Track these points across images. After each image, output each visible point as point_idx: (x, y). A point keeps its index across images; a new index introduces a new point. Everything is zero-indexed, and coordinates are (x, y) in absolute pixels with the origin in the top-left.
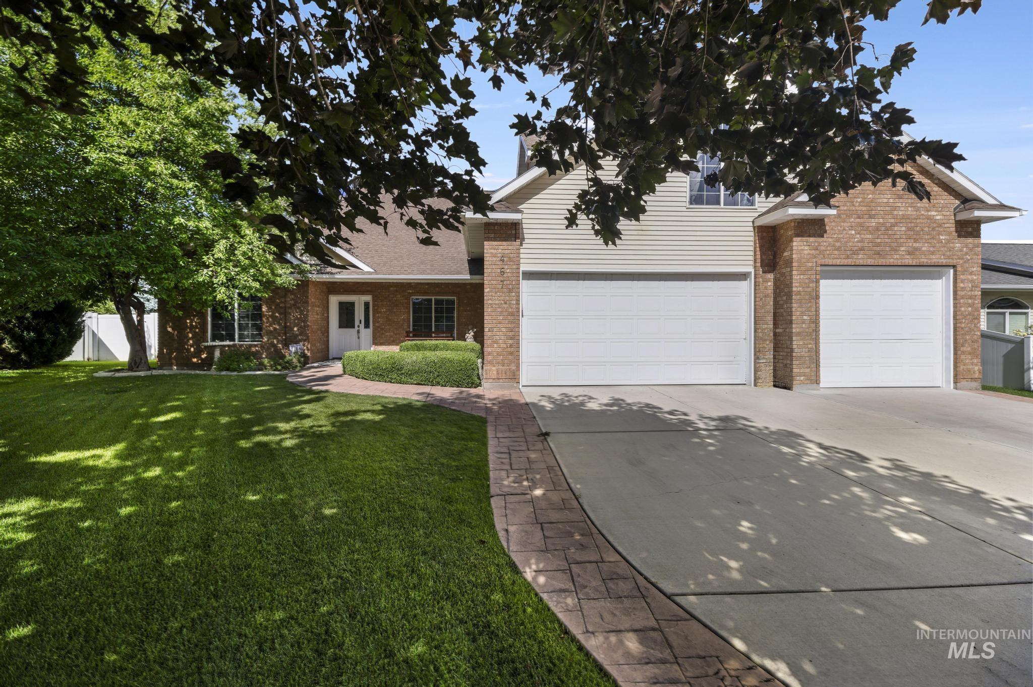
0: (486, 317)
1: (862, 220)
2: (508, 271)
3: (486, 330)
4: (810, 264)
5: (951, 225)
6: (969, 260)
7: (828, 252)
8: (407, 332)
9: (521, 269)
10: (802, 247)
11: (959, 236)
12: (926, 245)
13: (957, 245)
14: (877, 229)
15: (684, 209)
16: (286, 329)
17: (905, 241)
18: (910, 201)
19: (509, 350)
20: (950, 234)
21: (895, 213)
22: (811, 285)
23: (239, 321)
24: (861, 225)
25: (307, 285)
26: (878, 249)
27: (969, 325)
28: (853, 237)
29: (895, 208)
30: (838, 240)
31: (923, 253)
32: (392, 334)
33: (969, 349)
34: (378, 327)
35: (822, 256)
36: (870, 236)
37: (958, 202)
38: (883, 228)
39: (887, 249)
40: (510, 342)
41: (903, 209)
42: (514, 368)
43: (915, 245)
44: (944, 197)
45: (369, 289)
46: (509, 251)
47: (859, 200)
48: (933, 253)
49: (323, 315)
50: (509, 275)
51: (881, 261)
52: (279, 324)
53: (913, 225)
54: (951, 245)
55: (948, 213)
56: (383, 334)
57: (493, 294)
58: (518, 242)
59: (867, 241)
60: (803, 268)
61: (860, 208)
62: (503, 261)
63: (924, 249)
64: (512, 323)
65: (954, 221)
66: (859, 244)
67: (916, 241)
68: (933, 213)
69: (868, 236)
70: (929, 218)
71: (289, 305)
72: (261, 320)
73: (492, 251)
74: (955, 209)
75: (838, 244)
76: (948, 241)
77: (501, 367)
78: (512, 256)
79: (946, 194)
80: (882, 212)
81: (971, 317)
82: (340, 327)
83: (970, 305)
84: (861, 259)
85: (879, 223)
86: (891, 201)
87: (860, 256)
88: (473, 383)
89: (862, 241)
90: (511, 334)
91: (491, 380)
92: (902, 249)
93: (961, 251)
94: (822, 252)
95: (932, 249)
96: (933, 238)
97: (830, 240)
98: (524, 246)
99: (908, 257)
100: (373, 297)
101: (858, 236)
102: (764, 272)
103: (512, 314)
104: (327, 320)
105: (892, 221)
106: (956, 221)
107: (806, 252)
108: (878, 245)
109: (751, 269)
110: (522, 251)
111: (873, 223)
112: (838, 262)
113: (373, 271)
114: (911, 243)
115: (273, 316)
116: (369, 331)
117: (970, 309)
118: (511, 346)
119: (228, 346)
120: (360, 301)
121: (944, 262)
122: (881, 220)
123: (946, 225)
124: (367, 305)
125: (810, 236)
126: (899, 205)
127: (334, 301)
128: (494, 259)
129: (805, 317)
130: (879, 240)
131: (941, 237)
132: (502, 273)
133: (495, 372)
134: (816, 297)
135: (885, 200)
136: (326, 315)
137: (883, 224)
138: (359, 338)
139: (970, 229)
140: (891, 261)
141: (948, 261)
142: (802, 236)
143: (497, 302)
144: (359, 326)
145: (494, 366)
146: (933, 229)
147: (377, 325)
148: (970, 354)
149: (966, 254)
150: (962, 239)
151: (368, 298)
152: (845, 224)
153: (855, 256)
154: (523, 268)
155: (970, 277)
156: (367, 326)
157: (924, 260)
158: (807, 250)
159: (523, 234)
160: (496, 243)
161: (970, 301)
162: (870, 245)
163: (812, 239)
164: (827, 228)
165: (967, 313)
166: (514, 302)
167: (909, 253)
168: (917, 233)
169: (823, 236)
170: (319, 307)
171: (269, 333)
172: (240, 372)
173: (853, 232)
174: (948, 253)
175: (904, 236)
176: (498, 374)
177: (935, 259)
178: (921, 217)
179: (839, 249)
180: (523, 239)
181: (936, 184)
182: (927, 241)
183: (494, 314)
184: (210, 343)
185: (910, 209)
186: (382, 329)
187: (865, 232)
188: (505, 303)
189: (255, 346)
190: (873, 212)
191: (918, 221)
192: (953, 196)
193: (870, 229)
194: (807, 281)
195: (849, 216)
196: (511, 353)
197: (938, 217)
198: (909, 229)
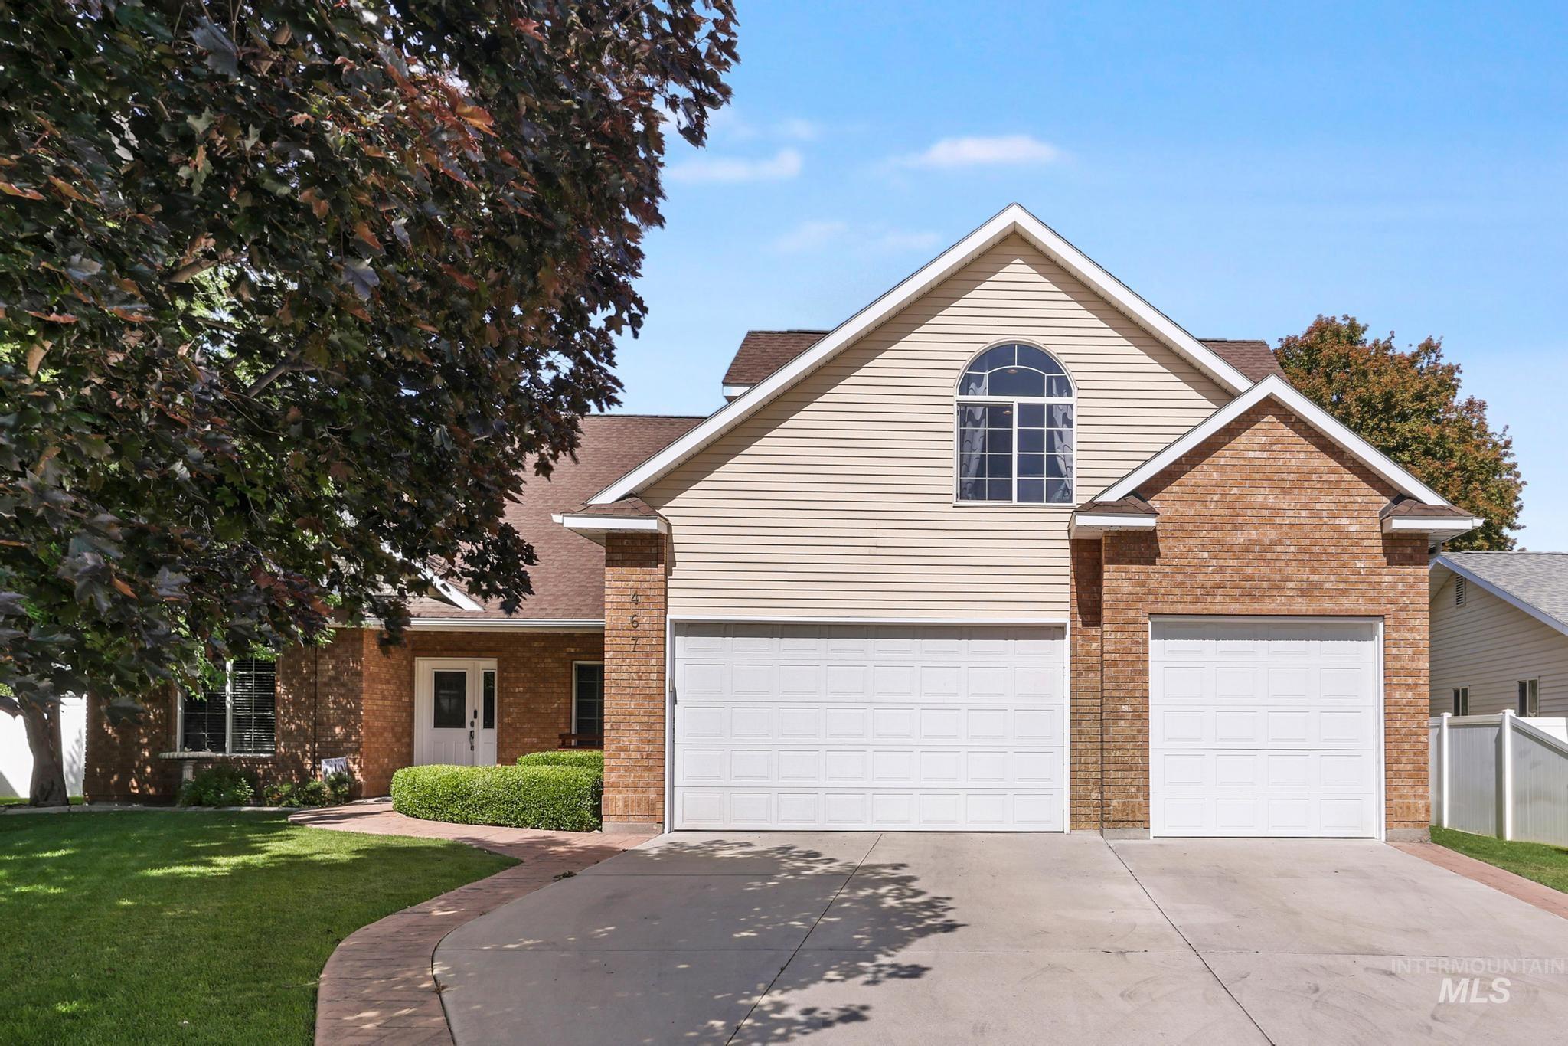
0: (606, 704)
1: (1220, 534)
2: (644, 621)
3: (607, 726)
4: (1132, 613)
5: (1375, 543)
6: (1407, 606)
7: (1162, 591)
8: (561, 736)
9: (669, 617)
10: (1119, 582)
11: (1389, 563)
12: (1332, 578)
13: (1387, 578)
14: (1247, 550)
15: (950, 508)
16: (320, 726)
17: (1295, 570)
18: (1304, 499)
19: (645, 762)
20: (1372, 558)
21: (1278, 520)
22: (1134, 649)
23: (234, 710)
24: (1218, 542)
25: (361, 639)
26: (1248, 585)
27: (1409, 724)
28: (1204, 563)
29: (1277, 512)
30: (1180, 569)
31: (1327, 593)
32: (535, 740)
33: (1409, 767)
34: (509, 725)
35: (1151, 598)
36: (1236, 562)
37: (1386, 501)
38: (1257, 549)
39: (1265, 585)
40: (647, 748)
41: (1291, 513)
42: (653, 796)
43: (1314, 578)
44: (1363, 492)
45: (492, 644)
46: (646, 585)
47: (1216, 497)
48: (1344, 593)
49: (399, 699)
50: (647, 627)
51: (1256, 608)
52: (307, 717)
53: (1308, 542)
54: (1376, 578)
55: (1370, 521)
56: (517, 739)
57: (619, 662)
58: (660, 569)
59: (1229, 571)
60: (1120, 620)
61: (1218, 512)
62: (636, 602)
63: (1328, 585)
64: (650, 714)
65: (1379, 536)
66: (1218, 577)
67: (1314, 570)
68: (1344, 521)
69: (1231, 562)
70: (1336, 529)
71: (325, 679)
72: (273, 709)
73: (618, 584)
74: (1382, 513)
75: (1179, 577)
76: (1371, 572)
77: (631, 795)
78: (652, 592)
79: (1367, 486)
80: (1255, 520)
81: (1412, 710)
82: (437, 724)
83: (1410, 688)
84: (1219, 604)
85: (1250, 539)
86: (1271, 498)
87: (1219, 598)
88: (581, 823)
89: (1220, 571)
90: (646, 734)
91: (614, 818)
92: (1291, 585)
93: (1394, 588)
94: (1151, 591)
95: (1342, 586)
96: (1343, 566)
97: (1167, 569)
98: (675, 574)
99: (1300, 600)
100: (499, 662)
101: (1214, 562)
102: (1084, 625)
103: (651, 698)
104: (410, 709)
105: (1273, 535)
106: (1383, 535)
107: (1125, 591)
108: (1249, 578)
109: (1064, 618)
110: (671, 584)
111: (1239, 539)
112: (1180, 608)
113: (481, 610)
114: (1305, 575)
115: (294, 703)
116: (492, 734)
117: (1410, 695)
118: (649, 756)
119: (209, 760)
120: (476, 668)
121: (1363, 609)
122: (1254, 534)
123: (1366, 543)
124: (488, 677)
125: (1131, 562)
126: (1285, 506)
127: (426, 669)
128: (623, 598)
129: (1125, 708)
130: (1250, 570)
131: (1359, 564)
132: (635, 624)
133: (620, 804)
134: (1140, 672)
135: (1261, 498)
136: (405, 699)
137: (1257, 541)
138: (472, 748)
139: (1409, 550)
140: (1269, 608)
141: (1371, 607)
142: (1118, 562)
143: (626, 676)
144: (472, 724)
145: (620, 792)
146: (1345, 550)
147: (506, 720)
148: (1410, 777)
149: (1403, 595)
150: (1396, 568)
151: (490, 664)
152: (1192, 541)
153: (1209, 599)
154: (673, 614)
155: (1409, 637)
156: (488, 724)
157: (1328, 607)
158: (1127, 588)
159: (673, 553)
160: (625, 570)
161: (1410, 680)
162: (1236, 578)
163: (1135, 568)
164: (1161, 547)
165: (1404, 701)
166: (654, 676)
167: (1303, 593)
168: (1316, 557)
169: (1153, 563)
170: (388, 682)
171: (287, 735)
172: (219, 807)
173: (1206, 555)
174: (1371, 593)
175: (1294, 563)
176: (626, 806)
177: (1348, 604)
178: (1324, 528)
179: (1181, 585)
180: (674, 562)
181: (1349, 468)
182: (1333, 571)
183: (618, 698)
184: (178, 754)
185: (1303, 513)
186: (516, 729)
187: (1227, 555)
188: (640, 678)
189: (264, 761)
190: (1240, 520)
191: (1317, 535)
192: (1378, 490)
193: (1236, 549)
194: (1128, 642)
195: (1198, 527)
196: (649, 770)
197: (1352, 529)
198: (1302, 550)
